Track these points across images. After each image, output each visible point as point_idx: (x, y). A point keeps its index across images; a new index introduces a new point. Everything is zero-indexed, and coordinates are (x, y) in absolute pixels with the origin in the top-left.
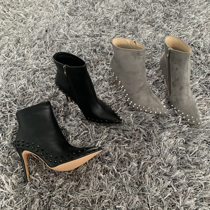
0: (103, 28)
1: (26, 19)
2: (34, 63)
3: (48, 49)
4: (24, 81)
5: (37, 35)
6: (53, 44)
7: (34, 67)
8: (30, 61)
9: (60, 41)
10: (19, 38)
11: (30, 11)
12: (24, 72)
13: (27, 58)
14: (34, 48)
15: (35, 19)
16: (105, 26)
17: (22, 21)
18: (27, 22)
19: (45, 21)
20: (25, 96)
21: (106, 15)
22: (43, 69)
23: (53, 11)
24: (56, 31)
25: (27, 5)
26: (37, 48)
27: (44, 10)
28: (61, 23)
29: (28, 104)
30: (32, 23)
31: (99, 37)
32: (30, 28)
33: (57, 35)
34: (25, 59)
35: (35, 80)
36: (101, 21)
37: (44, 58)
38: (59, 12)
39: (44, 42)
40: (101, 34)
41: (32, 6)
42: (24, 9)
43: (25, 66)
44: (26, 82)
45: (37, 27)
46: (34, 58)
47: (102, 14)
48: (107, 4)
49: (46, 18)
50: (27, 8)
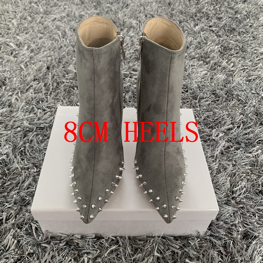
0: (134, 66)
1: (17, 51)
2: (26, 117)
3: (50, 96)
4: (7, 149)
5: (33, 74)
6: (57, 87)
7: (25, 125)
8: (20, 115)
9: (69, 84)
10: (4, 78)
11: (25, 40)
12: (9, 132)
13: (15, 110)
14: (28, 93)
15: (32, 51)
16: (136, 62)
17: (12, 54)
18: (19, 55)
19: (47, 54)
20: (6, 175)
21: (137, 47)
22: (41, 127)
23: (59, 40)
24: (63, 68)
25: (21, 32)
26: (32, 93)
27: (45, 38)
28: (70, 57)
29: (11, 190)
30: (27, 57)
31: (129, 79)
32: (23, 63)
33: (65, 74)
34: (11, 111)
35: (25, 147)
36: (131, 55)
37: (43, 109)
38: (68, 42)
39: (43, 84)
40: (132, 74)
41: (28, 33)
42: (17, 36)
43: (11, 123)
44: (10, 151)
45: (35, 62)
46: (27, 109)
47: (131, 46)
48: (137, 32)
49: (48, 49)
50: (21, 36)
